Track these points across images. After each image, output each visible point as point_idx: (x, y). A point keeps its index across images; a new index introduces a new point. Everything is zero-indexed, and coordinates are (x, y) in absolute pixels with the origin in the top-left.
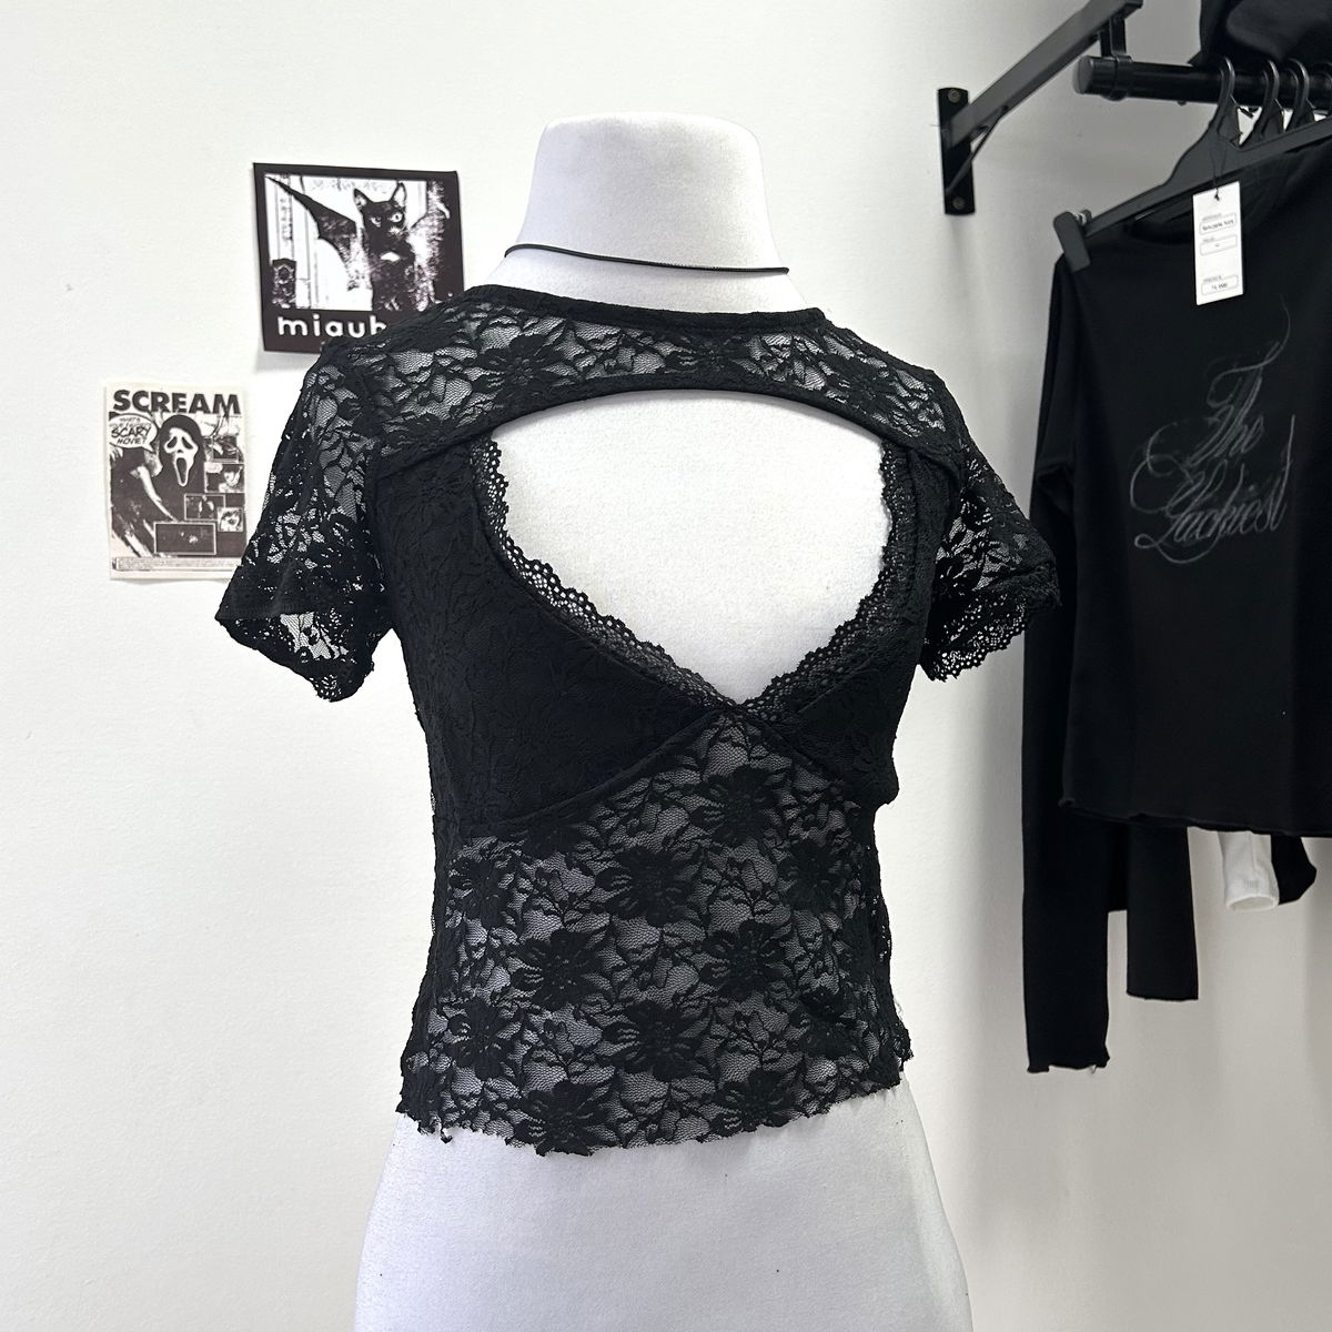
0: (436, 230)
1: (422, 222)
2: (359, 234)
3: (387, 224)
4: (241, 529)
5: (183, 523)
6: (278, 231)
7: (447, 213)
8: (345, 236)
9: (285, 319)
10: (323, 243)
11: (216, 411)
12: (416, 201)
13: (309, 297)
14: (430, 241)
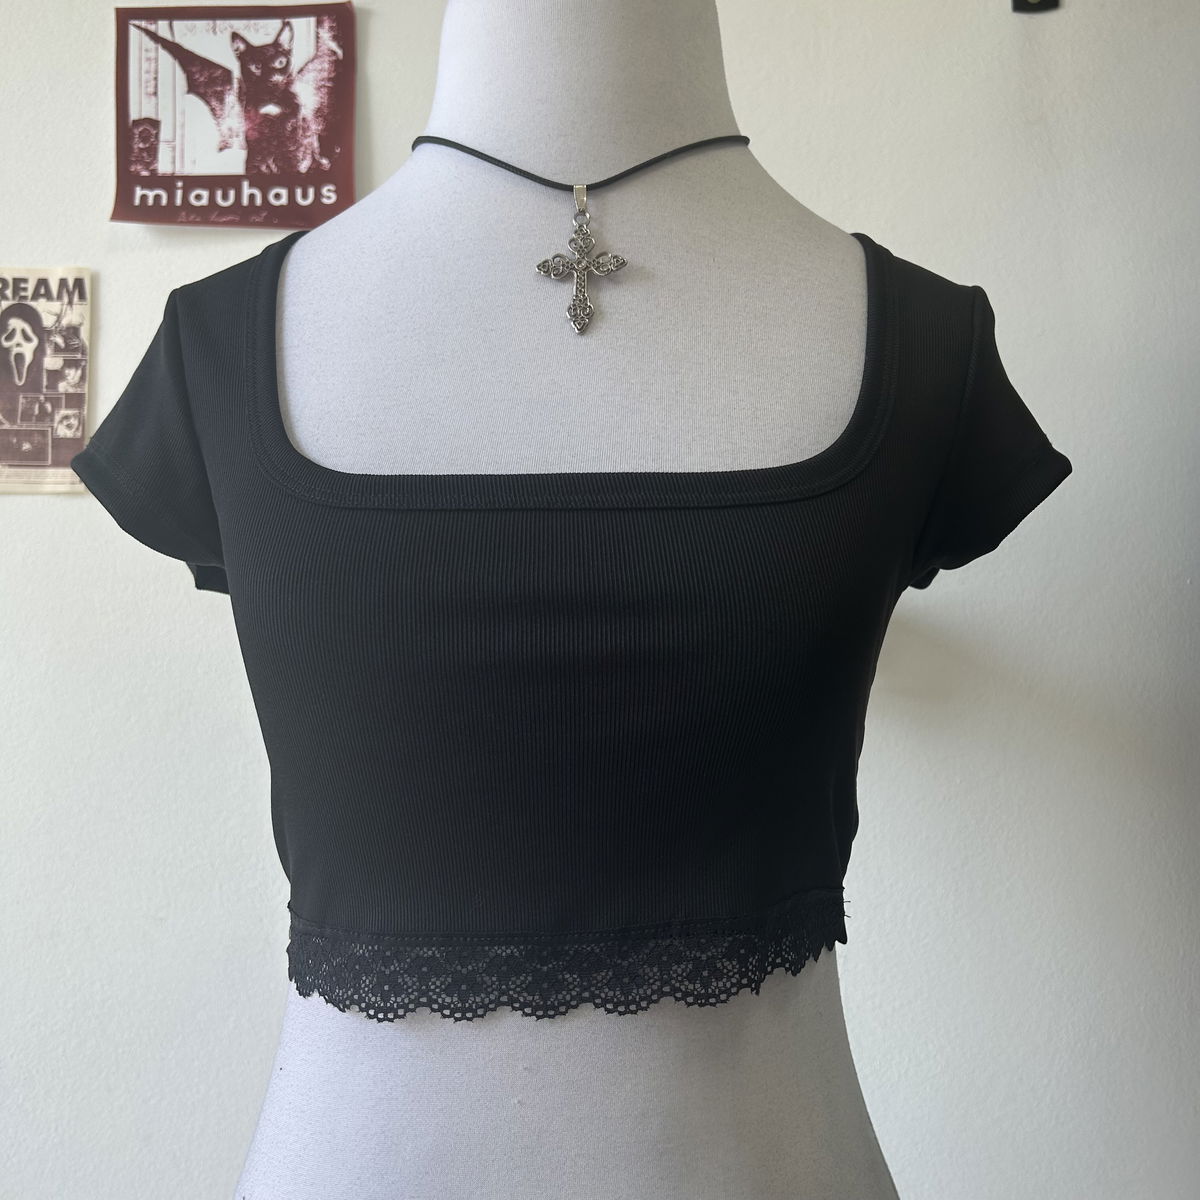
0: (325, 75)
1: (310, 66)
2: (236, 85)
3: (269, 71)
4: (79, 434)
5: (15, 427)
6: (140, 85)
7: (340, 52)
8: (219, 89)
9: (143, 188)
10: (193, 99)
11: (60, 297)
12: (306, 42)
13: (174, 162)
14: (319, 88)
